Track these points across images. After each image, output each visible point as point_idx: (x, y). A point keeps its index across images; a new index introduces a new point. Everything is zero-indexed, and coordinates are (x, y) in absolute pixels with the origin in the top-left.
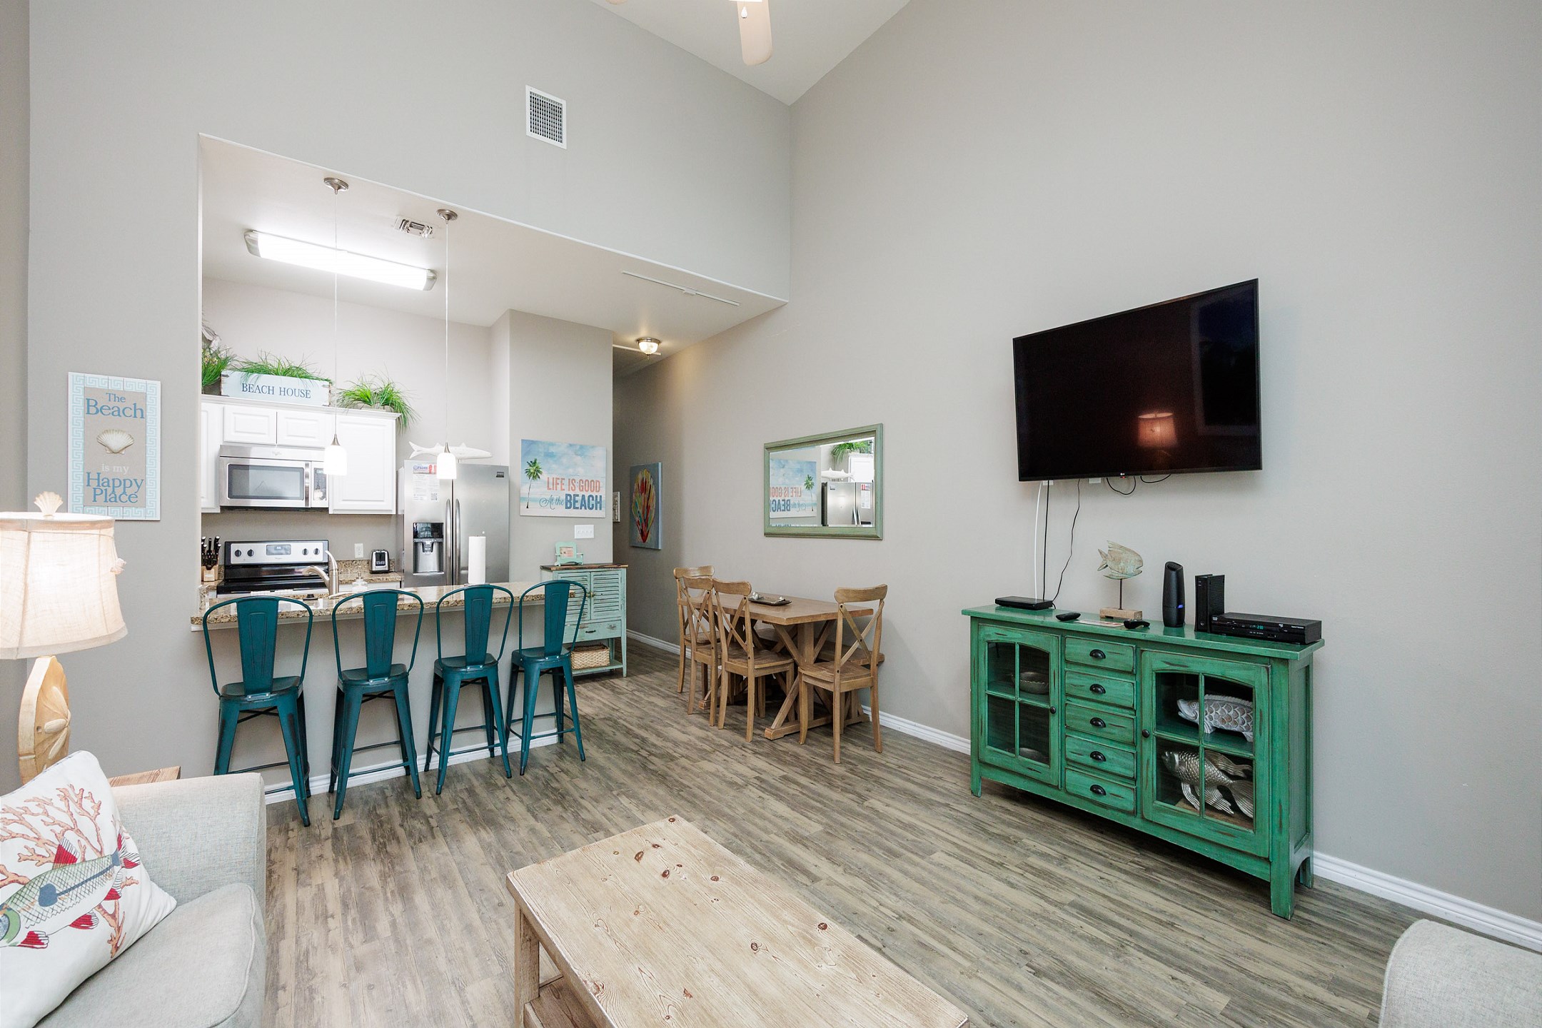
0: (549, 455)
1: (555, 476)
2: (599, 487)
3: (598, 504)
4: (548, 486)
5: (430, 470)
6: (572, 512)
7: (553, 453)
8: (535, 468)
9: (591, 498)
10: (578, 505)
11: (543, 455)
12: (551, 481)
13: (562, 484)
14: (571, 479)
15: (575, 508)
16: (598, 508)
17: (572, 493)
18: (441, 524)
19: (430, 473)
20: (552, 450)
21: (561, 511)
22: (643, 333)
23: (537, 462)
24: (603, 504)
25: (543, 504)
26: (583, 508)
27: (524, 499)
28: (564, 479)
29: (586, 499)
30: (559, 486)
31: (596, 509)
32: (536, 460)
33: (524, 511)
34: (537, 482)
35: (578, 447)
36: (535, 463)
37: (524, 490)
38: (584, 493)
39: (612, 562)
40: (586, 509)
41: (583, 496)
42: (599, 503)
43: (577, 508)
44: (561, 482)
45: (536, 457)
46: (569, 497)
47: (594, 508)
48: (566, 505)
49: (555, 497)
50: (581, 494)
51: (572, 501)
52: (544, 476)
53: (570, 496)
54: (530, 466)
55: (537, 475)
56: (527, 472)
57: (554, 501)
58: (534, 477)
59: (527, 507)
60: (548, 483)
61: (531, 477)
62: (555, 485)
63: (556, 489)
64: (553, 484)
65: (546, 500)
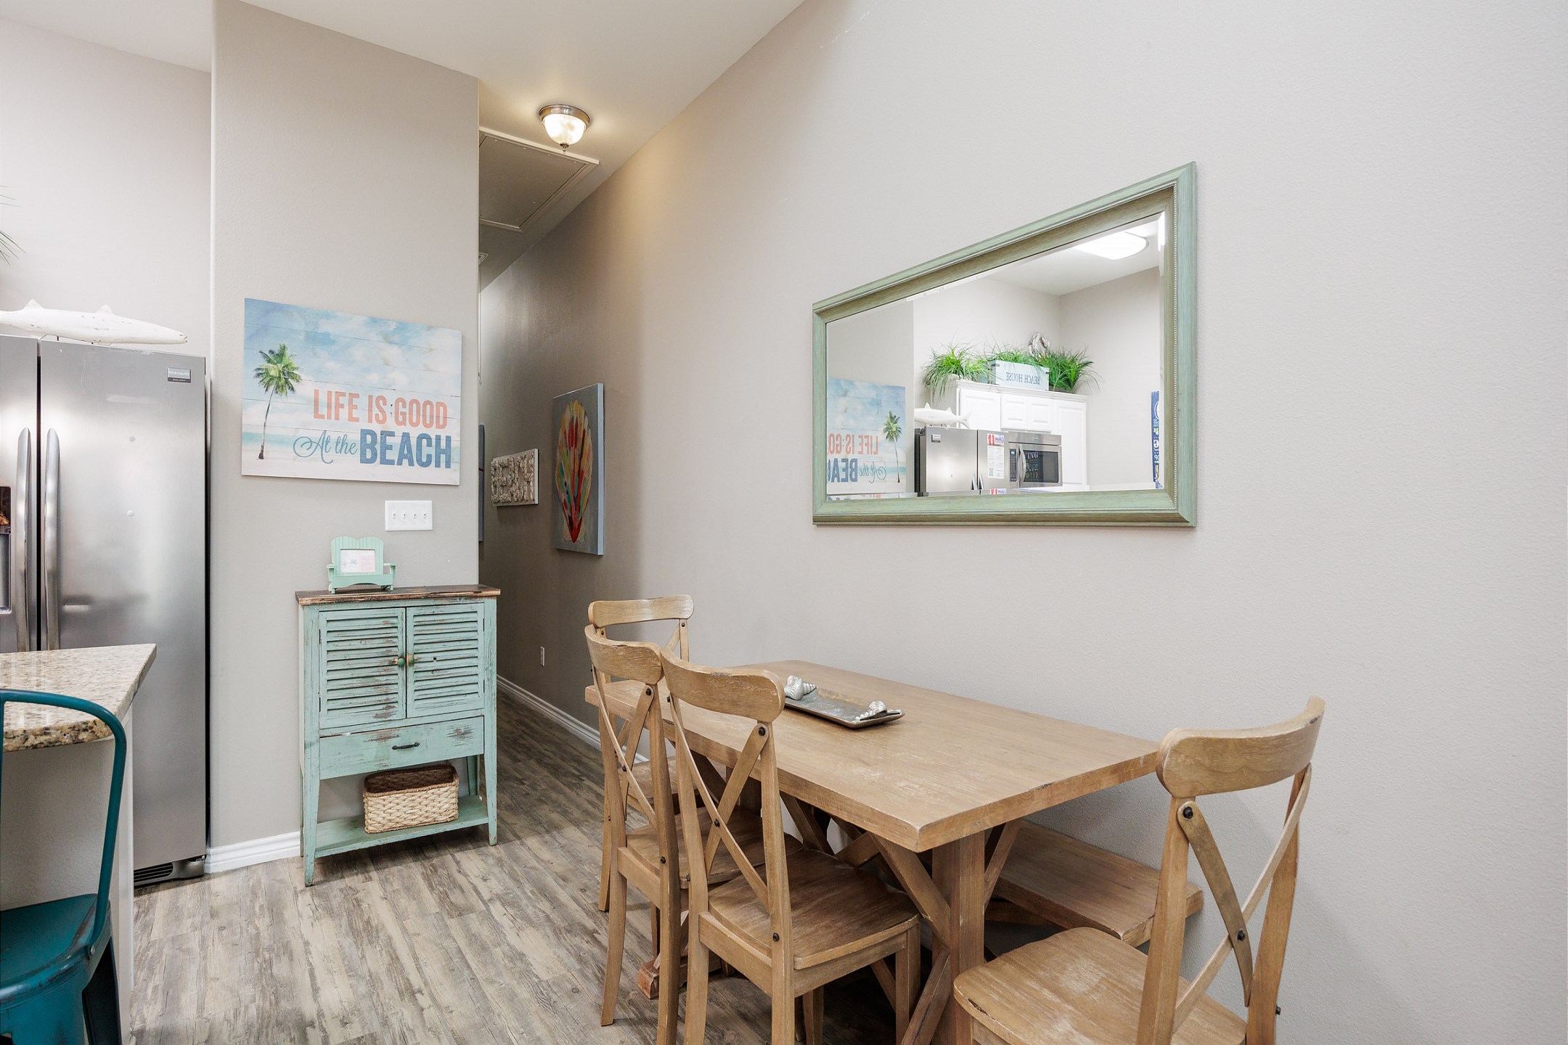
0: (317, 340)
1: (334, 388)
2: (445, 418)
3: (442, 454)
4: (316, 410)
6: (378, 472)
7: (328, 334)
8: (280, 366)
9: (424, 441)
10: (392, 455)
11: (302, 337)
12: (323, 398)
13: (352, 407)
14: (376, 395)
15: (385, 461)
16: (443, 464)
17: (377, 428)
20: (325, 327)
21: (350, 467)
22: (551, 93)
23: (288, 352)
24: (455, 456)
25: (303, 451)
26: (405, 461)
27: (252, 437)
28: (357, 396)
29: (414, 442)
30: (344, 413)
31: (438, 465)
32: (284, 348)
33: (251, 464)
34: (287, 398)
35: (393, 326)
36: (281, 355)
37: (253, 417)
38: (407, 428)
39: (476, 582)
40: (411, 464)
41: (406, 436)
42: (444, 452)
43: (391, 462)
44: (350, 402)
45: (285, 343)
46: (369, 438)
47: (433, 463)
48: (363, 454)
49: (334, 437)
50: (399, 431)
51: (378, 447)
52: (305, 388)
53: (373, 434)
54: (269, 361)
55: (287, 382)
56: (259, 375)
57: (332, 445)
58: (278, 387)
59: (261, 457)
60: (316, 402)
61: (272, 388)
62: (333, 409)
63: (337, 418)
64: (329, 406)
65: (311, 442)
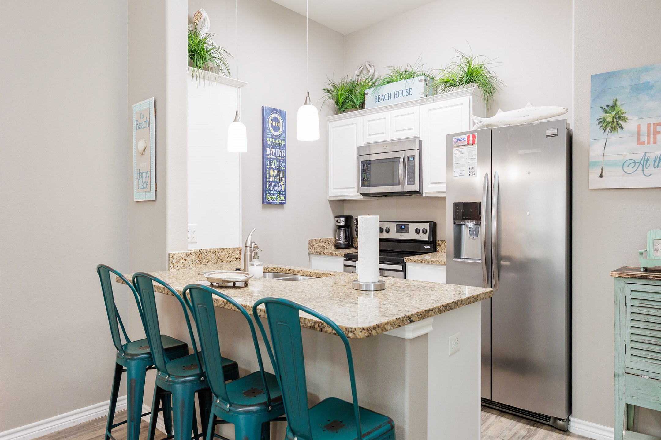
1: (652, 121)
4: (639, 139)
5: (468, 141)
7: (648, 83)
8: (613, 114)
11: (628, 90)
12: (644, 129)
18: (480, 203)
19: (468, 144)
20: (646, 78)
23: (618, 103)
25: (629, 169)
27: (595, 164)
32: (615, 102)
33: (595, 182)
34: (619, 134)
36: (614, 106)
37: (596, 151)
45: (617, 97)
49: (652, 156)
52: (630, 126)
54: (606, 112)
55: (617, 122)
56: (599, 123)
57: (651, 162)
58: (612, 128)
59: (601, 176)
60: (639, 133)
61: (608, 130)
62: (652, 136)
63: (655, 142)
64: (649, 135)
65: (635, 162)
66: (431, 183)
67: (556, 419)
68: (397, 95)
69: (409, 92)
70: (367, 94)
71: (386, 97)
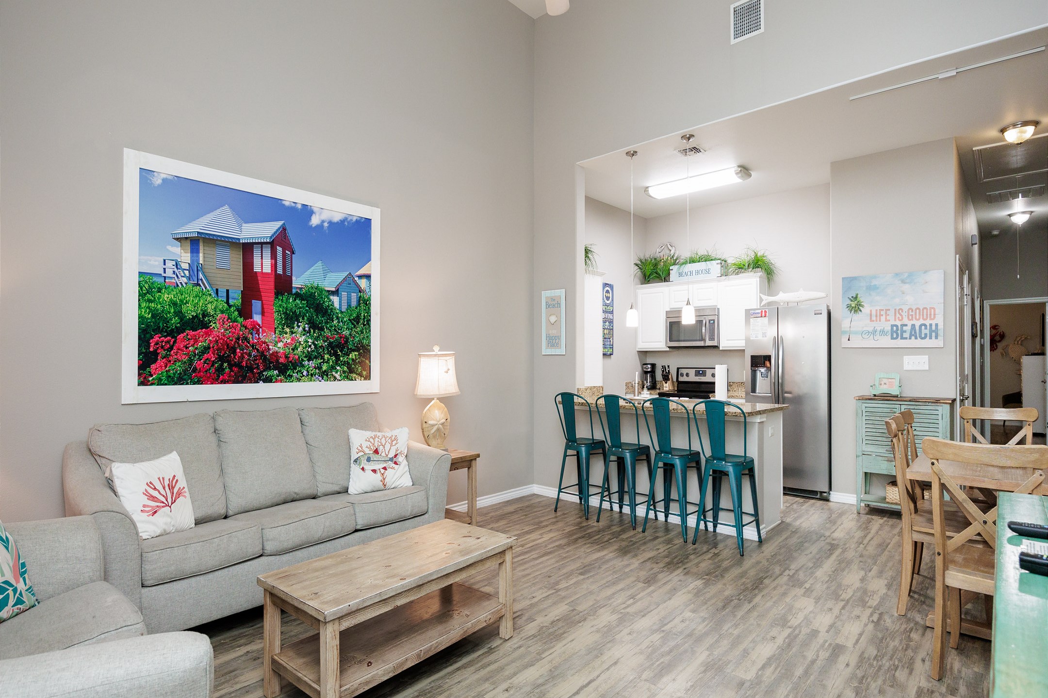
0: (871, 288)
1: (878, 308)
2: (935, 314)
3: (934, 332)
4: (871, 318)
5: (762, 315)
6: (900, 343)
7: (876, 285)
8: (856, 302)
9: (923, 327)
10: (906, 335)
11: (865, 289)
12: (874, 313)
13: (887, 315)
14: (898, 308)
15: (902, 338)
16: (933, 338)
17: (899, 323)
18: (770, 356)
20: (875, 282)
21: (886, 341)
23: (859, 296)
24: (941, 333)
25: (865, 336)
26: (913, 338)
27: (845, 332)
28: (889, 310)
29: (917, 328)
30: (883, 318)
31: (931, 338)
32: (857, 295)
33: (845, 343)
34: (859, 315)
35: (906, 275)
36: (856, 298)
37: (845, 324)
38: (912, 322)
40: (916, 338)
41: (913, 326)
42: (933, 331)
43: (906, 338)
44: (886, 313)
45: (858, 292)
46: (895, 328)
47: (928, 337)
48: (892, 335)
49: (879, 329)
50: (910, 323)
51: (899, 332)
52: (866, 310)
53: (897, 326)
54: (852, 301)
55: (858, 307)
56: (848, 307)
57: (878, 332)
58: (855, 311)
59: (849, 340)
60: (871, 315)
61: (853, 311)
62: (878, 317)
63: (880, 321)
64: (876, 316)
65: (869, 332)
66: (727, 340)
67: (822, 492)
68: (698, 272)
69: (708, 272)
70: (672, 270)
71: (689, 273)
